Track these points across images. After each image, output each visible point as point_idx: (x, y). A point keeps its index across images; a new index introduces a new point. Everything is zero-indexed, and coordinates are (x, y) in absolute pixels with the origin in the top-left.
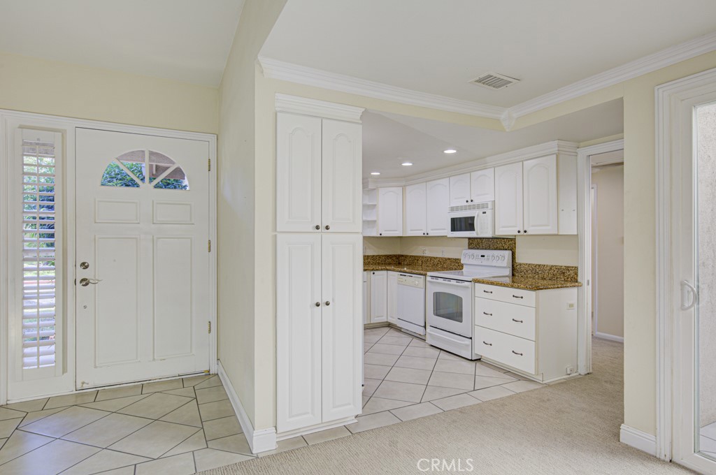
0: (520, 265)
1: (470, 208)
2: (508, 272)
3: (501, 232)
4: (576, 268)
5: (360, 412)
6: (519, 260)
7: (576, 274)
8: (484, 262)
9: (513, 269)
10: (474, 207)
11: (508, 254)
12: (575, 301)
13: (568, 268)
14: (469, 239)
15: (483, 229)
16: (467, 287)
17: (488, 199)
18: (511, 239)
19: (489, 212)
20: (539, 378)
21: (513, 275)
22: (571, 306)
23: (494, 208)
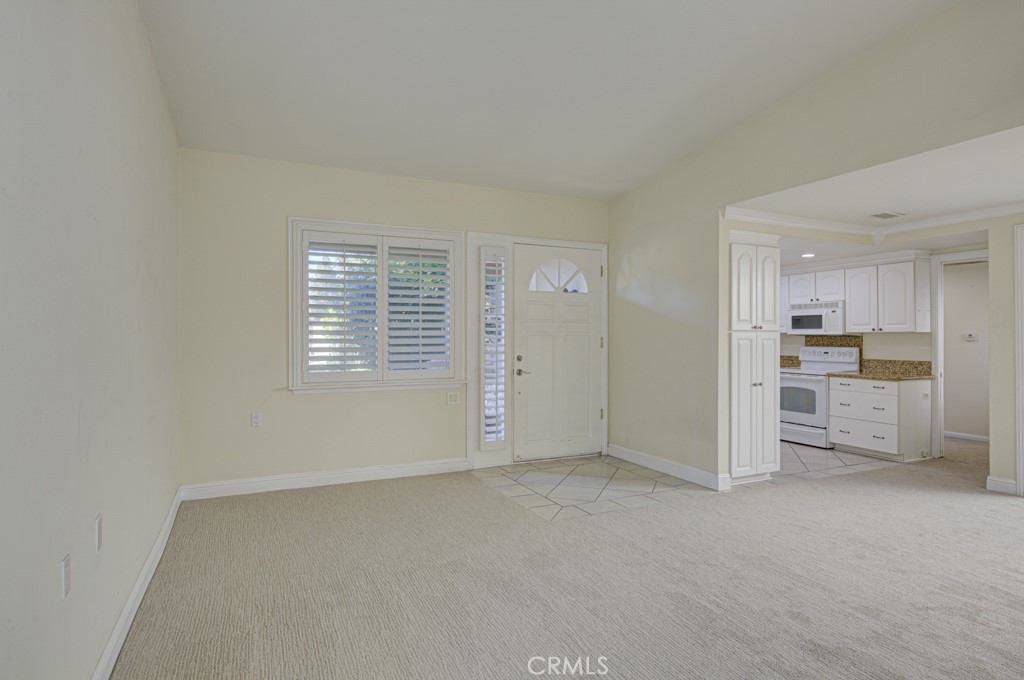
0: (869, 361)
1: (816, 306)
2: (856, 367)
3: (852, 329)
4: (930, 363)
5: (777, 468)
6: (866, 356)
7: (930, 368)
8: (828, 358)
9: (861, 365)
10: (821, 306)
11: (855, 350)
12: (929, 392)
13: (921, 363)
14: (807, 336)
15: (831, 327)
16: (820, 381)
17: (838, 298)
18: (858, 337)
19: (839, 311)
20: (900, 459)
21: (861, 371)
22: (926, 396)
23: (844, 308)
